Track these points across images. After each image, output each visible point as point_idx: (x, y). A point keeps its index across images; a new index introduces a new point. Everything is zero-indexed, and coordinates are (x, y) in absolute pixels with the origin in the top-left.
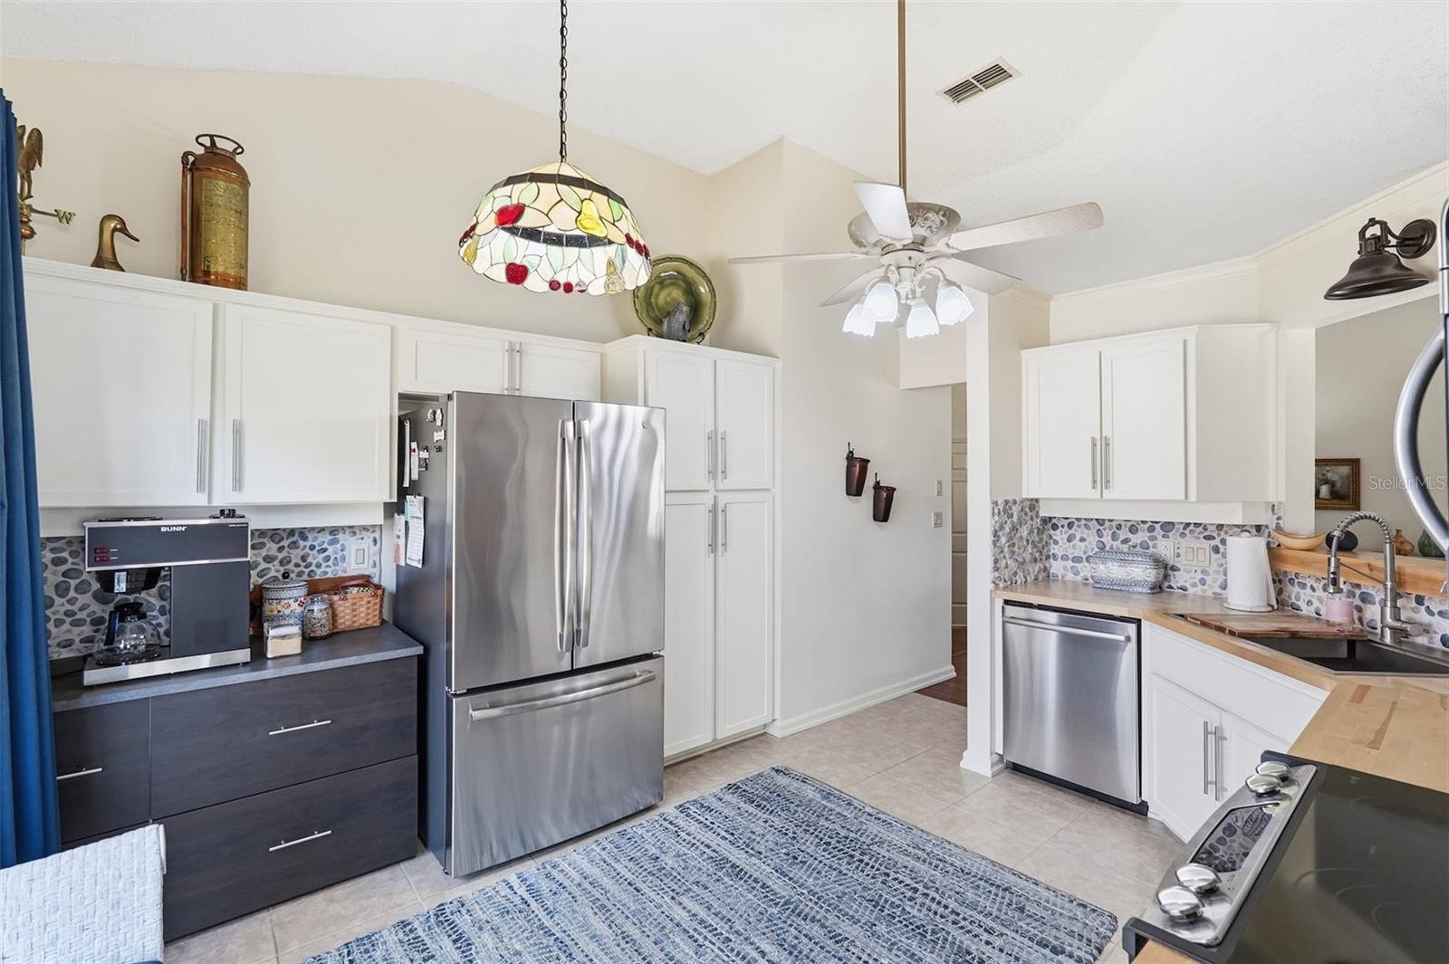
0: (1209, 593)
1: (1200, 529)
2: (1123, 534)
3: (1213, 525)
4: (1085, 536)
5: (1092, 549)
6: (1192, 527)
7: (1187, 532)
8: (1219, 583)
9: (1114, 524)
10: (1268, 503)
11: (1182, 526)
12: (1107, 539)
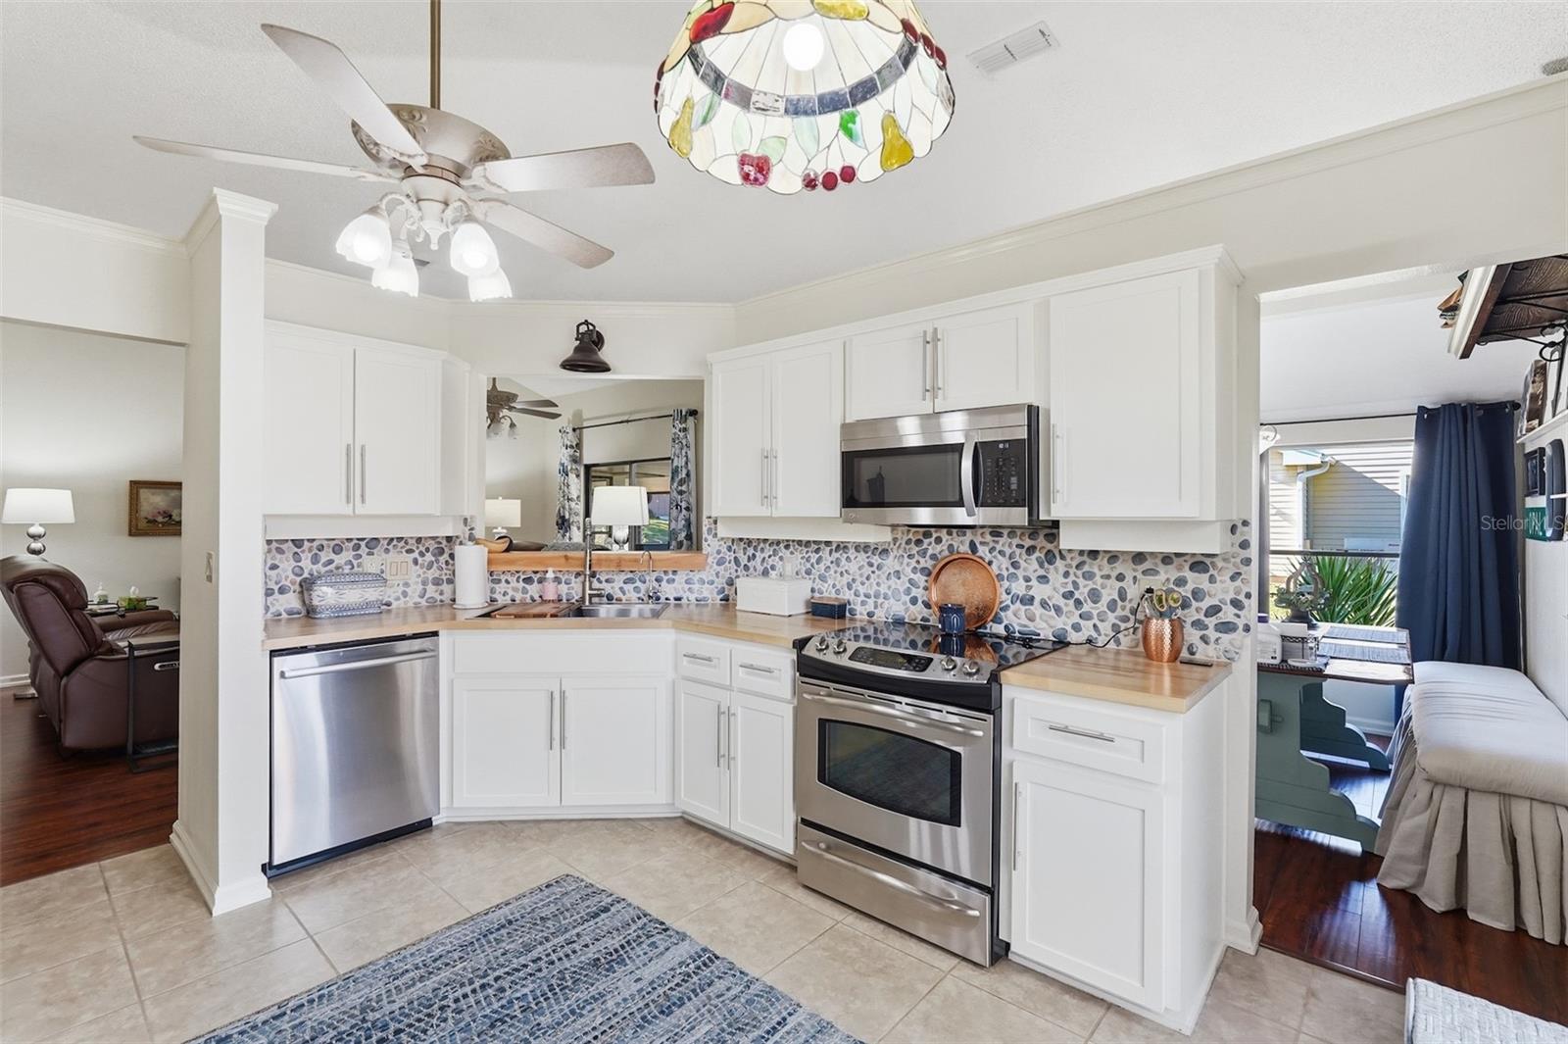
0: (411, 604)
1: (402, 543)
2: (324, 557)
3: (411, 538)
4: (276, 562)
5: (287, 577)
6: (395, 542)
7: (390, 547)
8: (418, 593)
9: (315, 544)
10: (461, 516)
11: (386, 542)
12: (306, 562)
